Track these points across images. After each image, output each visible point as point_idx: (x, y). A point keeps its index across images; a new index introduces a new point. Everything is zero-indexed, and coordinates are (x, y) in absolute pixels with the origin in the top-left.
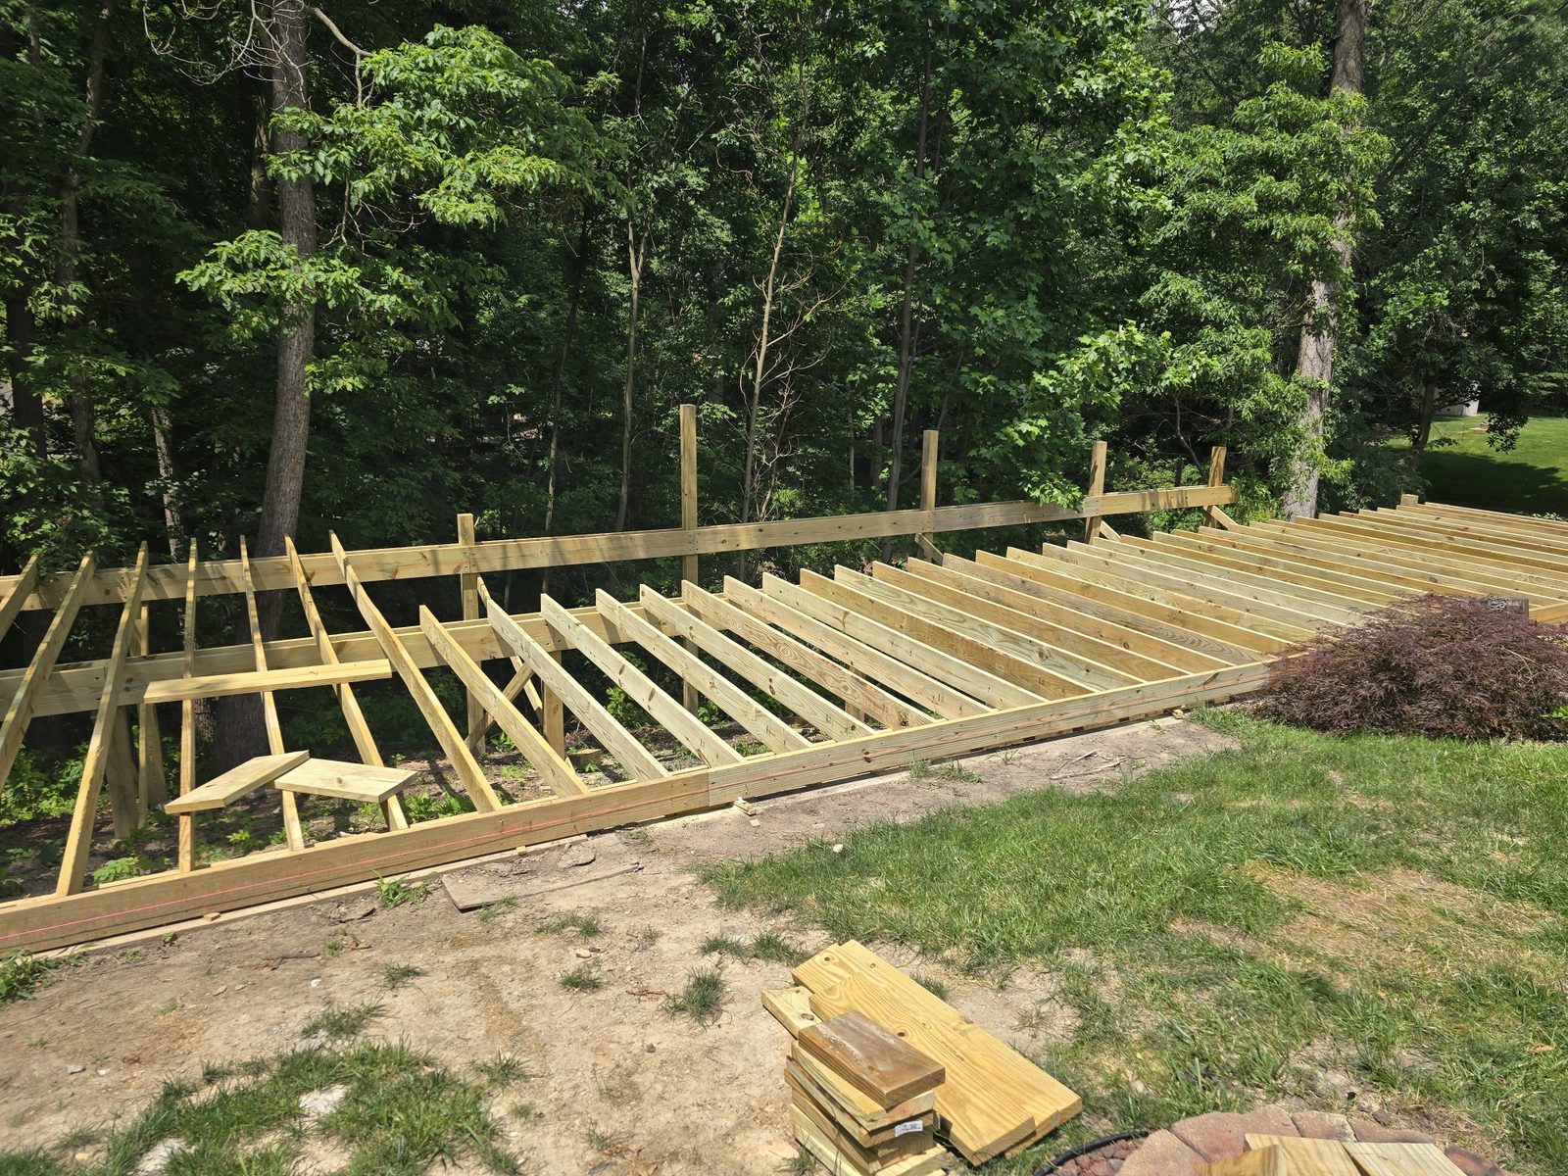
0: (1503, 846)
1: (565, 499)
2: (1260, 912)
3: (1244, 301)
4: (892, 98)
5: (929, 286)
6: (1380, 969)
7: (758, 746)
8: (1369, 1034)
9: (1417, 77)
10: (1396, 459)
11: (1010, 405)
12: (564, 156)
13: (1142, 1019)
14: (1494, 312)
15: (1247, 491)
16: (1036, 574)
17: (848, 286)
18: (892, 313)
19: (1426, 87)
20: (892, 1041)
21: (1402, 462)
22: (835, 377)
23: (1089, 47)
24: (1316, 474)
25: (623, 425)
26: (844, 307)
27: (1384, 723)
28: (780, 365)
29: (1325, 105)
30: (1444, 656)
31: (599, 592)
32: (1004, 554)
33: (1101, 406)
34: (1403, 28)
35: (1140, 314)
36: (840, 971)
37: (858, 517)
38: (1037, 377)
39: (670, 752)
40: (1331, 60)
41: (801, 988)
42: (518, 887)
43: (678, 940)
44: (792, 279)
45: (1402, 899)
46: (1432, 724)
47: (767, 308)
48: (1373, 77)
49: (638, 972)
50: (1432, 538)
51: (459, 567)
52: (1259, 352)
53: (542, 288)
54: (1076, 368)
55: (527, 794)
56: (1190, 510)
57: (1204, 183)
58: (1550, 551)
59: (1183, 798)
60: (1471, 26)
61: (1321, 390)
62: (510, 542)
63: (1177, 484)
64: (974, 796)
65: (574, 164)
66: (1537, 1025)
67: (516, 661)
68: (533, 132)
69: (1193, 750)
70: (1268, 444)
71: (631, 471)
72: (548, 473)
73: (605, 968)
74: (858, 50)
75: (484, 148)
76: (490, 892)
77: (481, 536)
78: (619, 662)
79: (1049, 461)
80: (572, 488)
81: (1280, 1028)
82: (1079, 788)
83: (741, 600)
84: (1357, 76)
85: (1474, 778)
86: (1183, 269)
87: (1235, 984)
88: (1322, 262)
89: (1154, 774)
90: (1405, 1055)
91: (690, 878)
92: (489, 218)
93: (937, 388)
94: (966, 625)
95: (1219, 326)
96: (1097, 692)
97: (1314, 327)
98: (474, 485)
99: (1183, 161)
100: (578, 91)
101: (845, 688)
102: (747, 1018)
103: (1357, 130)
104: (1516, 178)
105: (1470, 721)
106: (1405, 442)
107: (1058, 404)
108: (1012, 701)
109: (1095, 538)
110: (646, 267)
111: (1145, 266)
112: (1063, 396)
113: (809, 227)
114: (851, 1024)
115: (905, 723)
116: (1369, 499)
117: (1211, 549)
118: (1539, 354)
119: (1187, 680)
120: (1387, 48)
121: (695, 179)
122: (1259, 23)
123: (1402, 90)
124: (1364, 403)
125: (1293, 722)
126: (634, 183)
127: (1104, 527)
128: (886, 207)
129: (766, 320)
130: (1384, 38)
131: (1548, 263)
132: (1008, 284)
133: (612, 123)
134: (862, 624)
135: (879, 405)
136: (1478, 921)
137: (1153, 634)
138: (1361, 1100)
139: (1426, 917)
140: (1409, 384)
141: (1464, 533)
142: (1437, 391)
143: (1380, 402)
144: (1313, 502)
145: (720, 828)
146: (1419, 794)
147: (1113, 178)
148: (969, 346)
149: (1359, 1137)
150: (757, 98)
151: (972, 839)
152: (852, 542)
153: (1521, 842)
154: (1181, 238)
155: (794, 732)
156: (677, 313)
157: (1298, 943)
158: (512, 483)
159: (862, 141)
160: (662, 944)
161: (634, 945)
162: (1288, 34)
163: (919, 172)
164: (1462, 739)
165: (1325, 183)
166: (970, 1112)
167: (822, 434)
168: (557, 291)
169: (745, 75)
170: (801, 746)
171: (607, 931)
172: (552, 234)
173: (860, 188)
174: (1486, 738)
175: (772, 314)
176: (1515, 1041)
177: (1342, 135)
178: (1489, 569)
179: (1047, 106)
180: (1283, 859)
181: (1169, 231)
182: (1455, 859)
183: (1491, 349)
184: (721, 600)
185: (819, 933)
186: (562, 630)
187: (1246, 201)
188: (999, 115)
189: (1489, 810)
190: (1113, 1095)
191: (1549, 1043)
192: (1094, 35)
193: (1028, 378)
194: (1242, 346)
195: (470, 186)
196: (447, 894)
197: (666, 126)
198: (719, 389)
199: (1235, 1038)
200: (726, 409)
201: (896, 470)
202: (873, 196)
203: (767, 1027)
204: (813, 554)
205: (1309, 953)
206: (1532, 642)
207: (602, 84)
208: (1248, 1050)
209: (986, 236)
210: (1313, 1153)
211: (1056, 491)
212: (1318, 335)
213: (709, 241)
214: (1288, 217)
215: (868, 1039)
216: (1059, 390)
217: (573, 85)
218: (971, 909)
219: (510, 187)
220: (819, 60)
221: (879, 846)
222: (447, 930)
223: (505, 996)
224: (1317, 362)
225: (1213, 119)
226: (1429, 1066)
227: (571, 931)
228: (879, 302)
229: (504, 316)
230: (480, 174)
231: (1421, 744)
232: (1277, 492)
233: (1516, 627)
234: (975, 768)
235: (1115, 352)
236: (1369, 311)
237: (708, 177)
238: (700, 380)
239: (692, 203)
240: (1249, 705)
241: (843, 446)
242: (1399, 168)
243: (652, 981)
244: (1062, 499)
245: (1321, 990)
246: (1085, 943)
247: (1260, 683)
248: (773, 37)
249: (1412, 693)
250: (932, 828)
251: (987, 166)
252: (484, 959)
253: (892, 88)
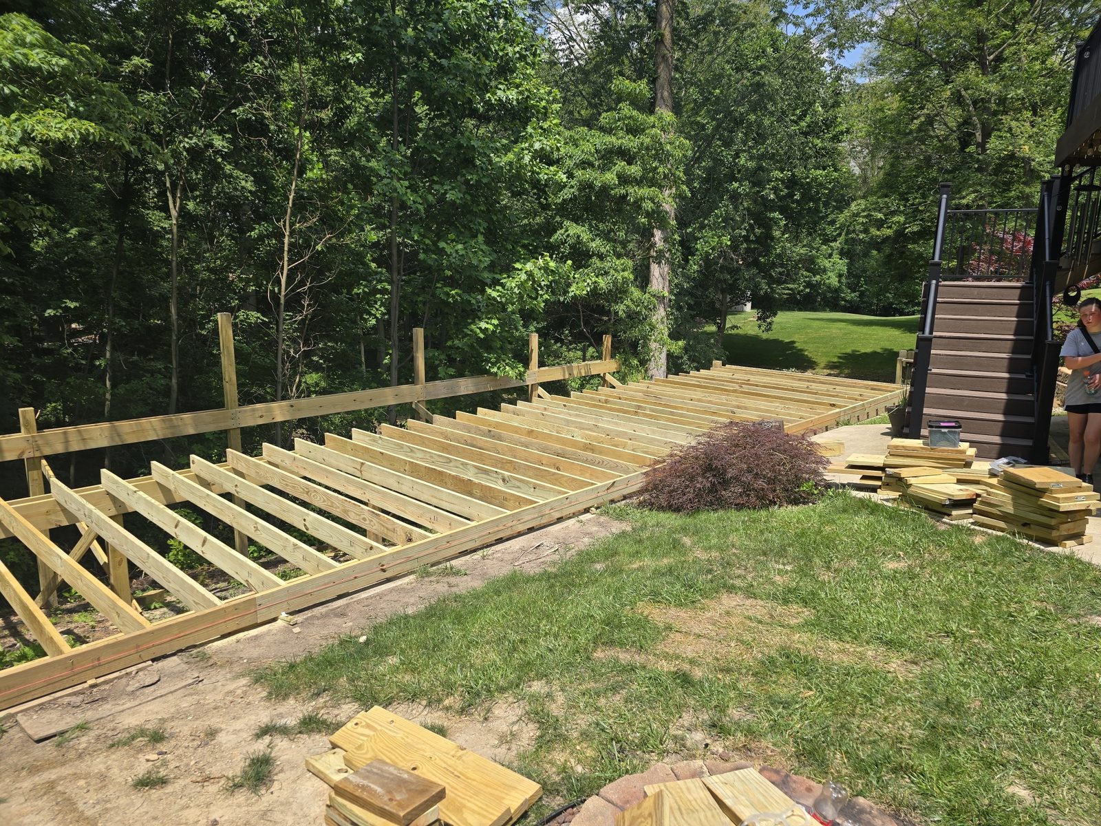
0: (780, 572)
1: (121, 390)
2: (647, 635)
3: (615, 241)
4: (371, 93)
5: (408, 227)
6: (718, 660)
7: (297, 571)
8: (714, 703)
9: (703, 104)
10: (709, 339)
11: (473, 311)
12: (102, 119)
13: (579, 722)
14: (755, 248)
15: (626, 362)
16: (498, 425)
17: (349, 225)
18: (383, 245)
19: (708, 111)
20: (406, 776)
21: (712, 341)
22: (345, 291)
23: (505, 70)
24: (665, 350)
25: (170, 330)
26: (347, 240)
27: (712, 504)
28: (299, 282)
29: (652, 119)
30: (741, 459)
31: (154, 464)
32: (475, 412)
33: (532, 310)
34: (693, 74)
35: (552, 249)
36: (367, 731)
37: (369, 392)
38: (489, 291)
39: (225, 584)
40: (654, 90)
41: (337, 750)
42: (90, 713)
43: (235, 732)
44: (304, 219)
45: (728, 613)
46: (738, 502)
47: (286, 240)
48: (679, 102)
49: (201, 764)
50: (731, 387)
51: (23, 453)
52: (626, 274)
53: (91, 222)
54: (513, 285)
55: (97, 634)
56: (593, 377)
57: (585, 164)
58: (793, 391)
59: (598, 566)
60: (730, 75)
61: (664, 297)
62: (71, 429)
63: (584, 361)
64: (462, 585)
65: (111, 127)
66: (804, 680)
67: (82, 527)
68: (73, 99)
69: (604, 534)
70: (635, 333)
71: (180, 365)
72: (105, 371)
73: (172, 766)
74: (343, 58)
75: (28, 110)
76: (64, 722)
77: (42, 425)
78: (175, 519)
79: (501, 348)
80: (128, 381)
81: (663, 710)
82: (533, 569)
83: (277, 461)
84: (670, 102)
85: (762, 532)
86: (577, 220)
87: (635, 686)
88: (657, 216)
89: (580, 553)
90: (735, 713)
91: (244, 681)
92: (35, 166)
93: (420, 299)
94: (451, 464)
95: (601, 257)
96: (542, 502)
97: (656, 258)
98: (36, 384)
99: (570, 149)
100: (115, 70)
101: (364, 519)
102: (294, 781)
103: (671, 136)
104: (760, 168)
105: (758, 497)
106: (713, 328)
107: (504, 310)
108: (485, 514)
109: (535, 398)
110: (182, 208)
111: (553, 217)
112: (507, 303)
113: (316, 182)
114: (375, 771)
115: (410, 540)
116: (695, 364)
117: (606, 401)
118: (781, 273)
119: (597, 488)
120: (685, 85)
121: (221, 143)
122: (610, 64)
123: (696, 112)
124: (689, 305)
125: (661, 508)
126: (168, 143)
127: (541, 391)
128: (372, 170)
129: (286, 248)
130: (683, 79)
131: (781, 219)
132: (464, 226)
133: (147, 96)
134: (375, 471)
135: (379, 311)
136: (769, 621)
137: (574, 459)
138: (712, 748)
139: (742, 623)
140: (713, 294)
141: (748, 383)
142: (728, 297)
143: (698, 304)
144: (664, 368)
145: (268, 638)
146: (733, 546)
147: (527, 159)
148: (440, 269)
149: (711, 773)
150: (267, 85)
151: (461, 616)
152: (366, 411)
153: (789, 568)
154: (574, 199)
155: (325, 557)
156: (211, 243)
157: (671, 652)
158: (71, 380)
159: (352, 122)
160: (221, 738)
161: (198, 742)
162: (628, 72)
163: (395, 147)
164: (755, 509)
165: (656, 168)
166: (467, 815)
167: (337, 332)
168: (105, 225)
169: (256, 67)
170: (332, 567)
171: (172, 736)
172: (98, 180)
173: (353, 156)
174: (766, 507)
175: (290, 244)
176: (794, 692)
177: (663, 138)
178: (762, 404)
179: (480, 107)
180: (660, 598)
181: (566, 194)
182: (755, 584)
183: (755, 271)
184: (261, 462)
185: (350, 705)
186: (122, 496)
187: (610, 177)
188: (448, 111)
189: (771, 551)
190: (563, 779)
191: (811, 690)
192: (507, 63)
193: (483, 292)
194: (616, 270)
195: (15, 141)
196: (23, 730)
197: (193, 101)
198: (252, 300)
199: (637, 722)
200: (259, 315)
201: (395, 357)
202: (363, 161)
203: (312, 785)
204: (337, 421)
205: (677, 658)
206: (787, 446)
207: (137, 67)
208: (645, 729)
209: (446, 193)
210: (685, 790)
211: (508, 368)
212: (659, 263)
213: (235, 189)
214: (636, 188)
215: (388, 778)
216: (504, 300)
217: (108, 65)
218: (463, 666)
219: (54, 142)
220: (314, 62)
221: (394, 633)
222: (25, 759)
223: (81, 806)
224: (660, 279)
225: (589, 123)
226: (748, 717)
227: (140, 741)
228: (373, 237)
229: (57, 245)
230: (24, 131)
231: (733, 514)
232: (643, 362)
233: (778, 438)
234: (462, 565)
235: (538, 274)
236: (687, 247)
237: (231, 141)
238: (235, 293)
239: (220, 160)
240: (635, 500)
241: (355, 341)
242: (698, 160)
243: (213, 769)
244: (512, 373)
245: (685, 680)
246: (540, 676)
247: (640, 485)
248: (276, 42)
249: (725, 483)
250: (433, 613)
251: (442, 145)
252: (60, 778)
253: (372, 86)
